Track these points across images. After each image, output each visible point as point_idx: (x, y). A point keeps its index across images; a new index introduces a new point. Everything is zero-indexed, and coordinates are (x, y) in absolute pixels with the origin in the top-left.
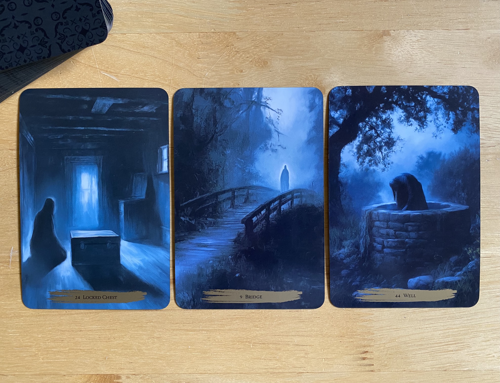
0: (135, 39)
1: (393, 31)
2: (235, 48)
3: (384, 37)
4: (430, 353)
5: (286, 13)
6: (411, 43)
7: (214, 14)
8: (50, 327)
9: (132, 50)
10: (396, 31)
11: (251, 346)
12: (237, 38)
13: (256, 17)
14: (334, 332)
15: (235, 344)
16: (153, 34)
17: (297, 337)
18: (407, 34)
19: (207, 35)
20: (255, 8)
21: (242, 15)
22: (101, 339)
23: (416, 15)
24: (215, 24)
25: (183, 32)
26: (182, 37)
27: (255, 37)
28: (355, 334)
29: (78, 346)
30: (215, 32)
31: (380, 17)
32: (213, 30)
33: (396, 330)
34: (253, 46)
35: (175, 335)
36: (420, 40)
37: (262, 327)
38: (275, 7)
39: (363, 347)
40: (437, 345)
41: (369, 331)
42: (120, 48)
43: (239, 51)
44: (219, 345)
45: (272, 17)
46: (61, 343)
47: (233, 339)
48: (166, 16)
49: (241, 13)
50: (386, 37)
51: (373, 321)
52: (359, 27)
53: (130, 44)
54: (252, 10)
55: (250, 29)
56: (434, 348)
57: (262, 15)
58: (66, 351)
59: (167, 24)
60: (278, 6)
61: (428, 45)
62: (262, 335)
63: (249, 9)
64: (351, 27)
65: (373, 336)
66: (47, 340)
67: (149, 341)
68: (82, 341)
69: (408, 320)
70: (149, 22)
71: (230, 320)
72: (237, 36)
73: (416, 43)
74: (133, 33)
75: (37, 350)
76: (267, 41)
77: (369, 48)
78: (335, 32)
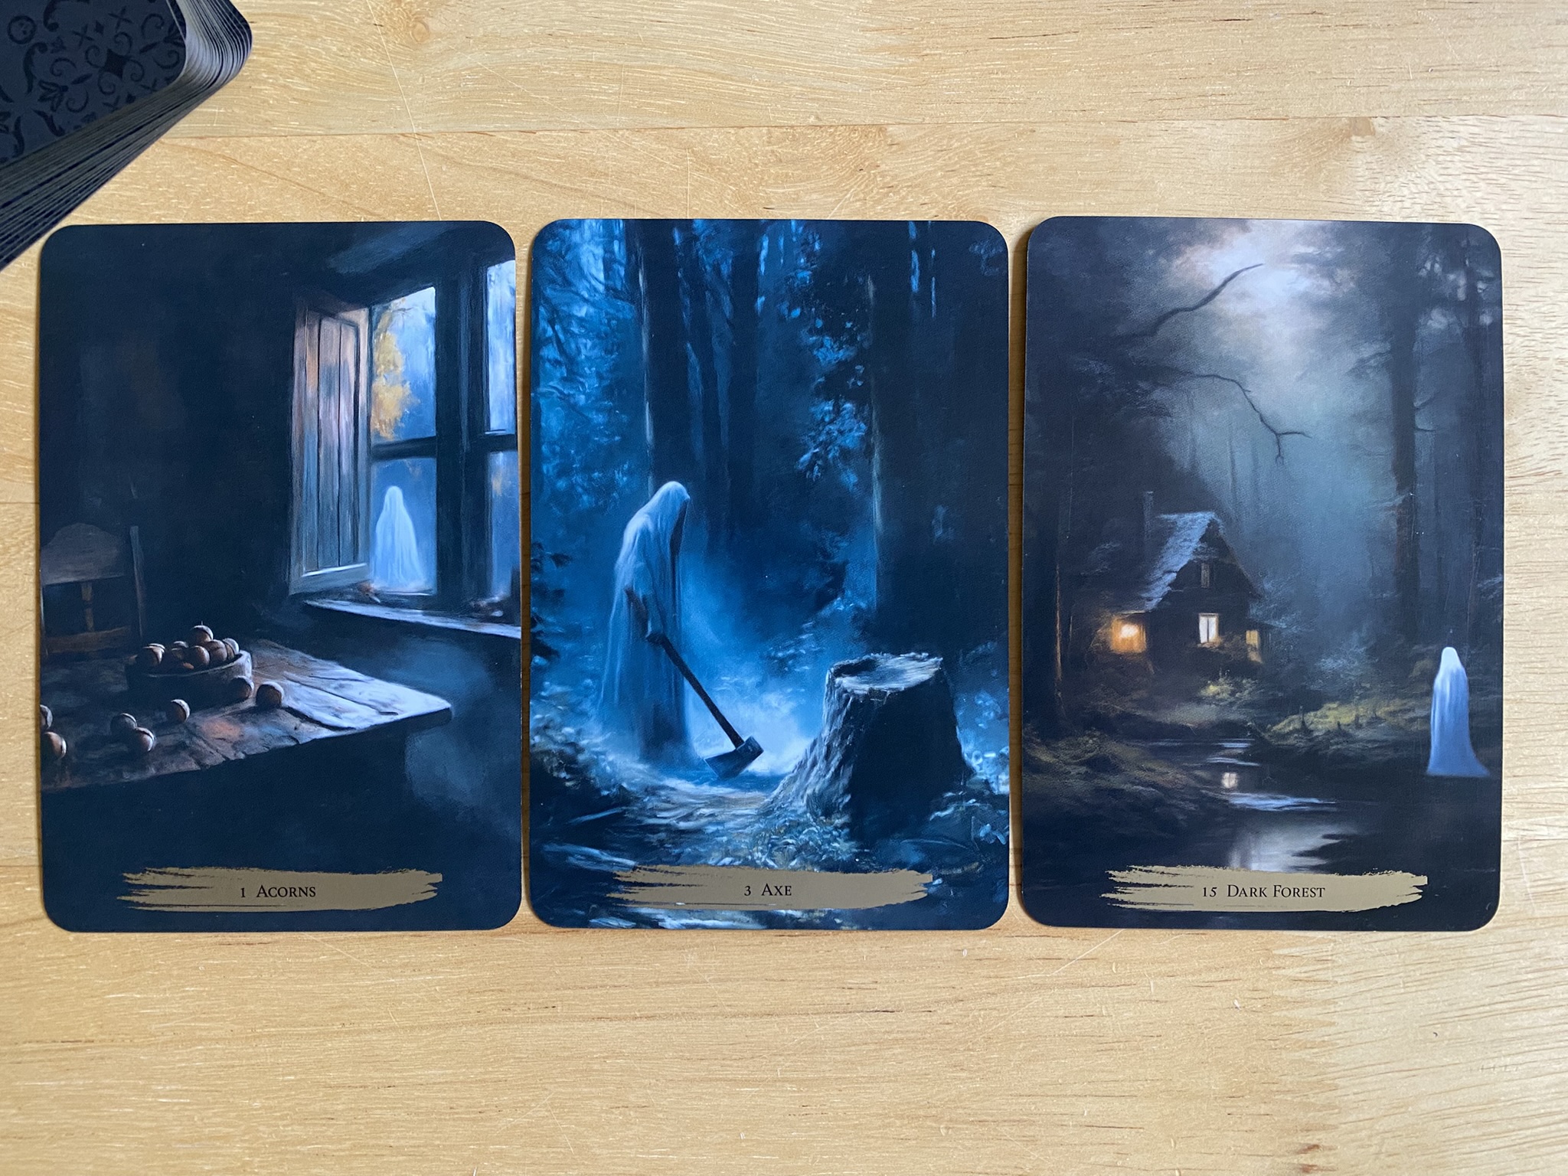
0: (564, 148)
1: (1382, 121)
2: (883, 177)
3: (1354, 138)
4: (1517, 1147)
5: (1042, 66)
6: (1441, 158)
7: (816, 68)
8: (290, 1075)
9: (554, 182)
10: (1391, 120)
11: (943, 1132)
12: (889, 142)
13: (949, 78)
14: (1209, 1084)
15: (889, 1125)
16: (621, 132)
17: (1090, 1099)
18: (1426, 129)
19: (794, 136)
20: (944, 47)
21: (903, 73)
22: (457, 1113)
23: (1454, 70)
24: (819, 99)
25: (716, 124)
26: (716, 141)
27: (945, 142)
28: (1275, 1088)
29: (382, 1135)
30: (821, 124)
31: (1342, 76)
32: (812, 120)
33: (1405, 1074)
34: (941, 169)
35: (694, 1099)
36: (1467, 147)
37: (976, 1067)
38: (1008, 47)
39: (1302, 1131)
40: (1539, 1122)
41: (1319, 1077)
42: (517, 174)
43: (897, 186)
44: (839, 1127)
45: (999, 79)
46: (325, 1128)
47: (885, 1109)
48: (664, 75)
49: (902, 66)
50: (1359, 139)
51: (1332, 1045)
52: (1273, 108)
53: (546, 163)
54: (936, 55)
55: (931, 116)
56: (1529, 1132)
57: (968, 71)
58: (342, 1154)
59: (667, 102)
60: (1018, 42)
61: (1494, 165)
62: (978, 1094)
63: (928, 52)
64: (1250, 108)
65: (1334, 1093)
66: (282, 1118)
67: (613, 1116)
68: (395, 1121)
69: (1446, 1042)
70: (609, 95)
71: (873, 1047)
72: (891, 136)
73: (1457, 158)
74: (559, 128)
75: (247, 1151)
76: (985, 152)
77: (1306, 173)
78: (1198, 124)
